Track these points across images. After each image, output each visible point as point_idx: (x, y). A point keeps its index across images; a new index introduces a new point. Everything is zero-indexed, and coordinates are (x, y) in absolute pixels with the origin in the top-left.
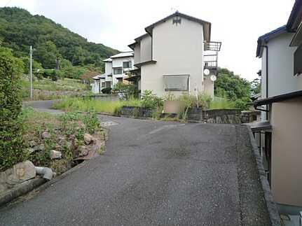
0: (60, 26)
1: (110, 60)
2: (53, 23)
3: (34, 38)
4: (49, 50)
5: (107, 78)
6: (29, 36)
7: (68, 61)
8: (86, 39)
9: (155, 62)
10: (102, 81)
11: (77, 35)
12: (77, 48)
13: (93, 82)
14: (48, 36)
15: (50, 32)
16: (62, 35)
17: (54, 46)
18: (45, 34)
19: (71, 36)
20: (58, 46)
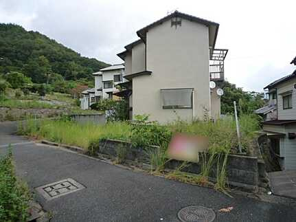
0: (53, 41)
1: (100, 73)
2: (47, 38)
3: (28, 53)
4: (42, 64)
5: (96, 91)
6: (22, 51)
7: (60, 76)
8: (79, 55)
9: (149, 73)
10: (91, 95)
11: (70, 50)
12: (71, 63)
13: (82, 97)
14: (41, 51)
15: (43, 47)
16: (56, 50)
17: (47, 61)
18: (38, 50)
19: (64, 51)
20: (51, 61)
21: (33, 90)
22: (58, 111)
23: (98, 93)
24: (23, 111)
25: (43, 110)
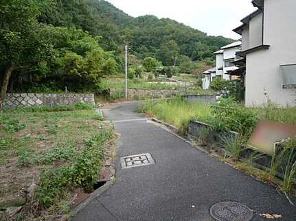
0: (182, 24)
1: (221, 51)
2: (176, 23)
3: (160, 39)
4: (171, 49)
5: (217, 71)
6: (156, 38)
7: (187, 57)
8: (206, 34)
9: (267, 47)
10: (213, 75)
11: (197, 31)
12: (197, 43)
13: (204, 77)
14: (171, 36)
15: (173, 32)
16: (184, 33)
17: (176, 44)
18: (168, 35)
19: (191, 33)
20: (180, 44)
21: (163, 72)
22: (176, 92)
23: (219, 72)
24: (147, 92)
25: (162, 91)
